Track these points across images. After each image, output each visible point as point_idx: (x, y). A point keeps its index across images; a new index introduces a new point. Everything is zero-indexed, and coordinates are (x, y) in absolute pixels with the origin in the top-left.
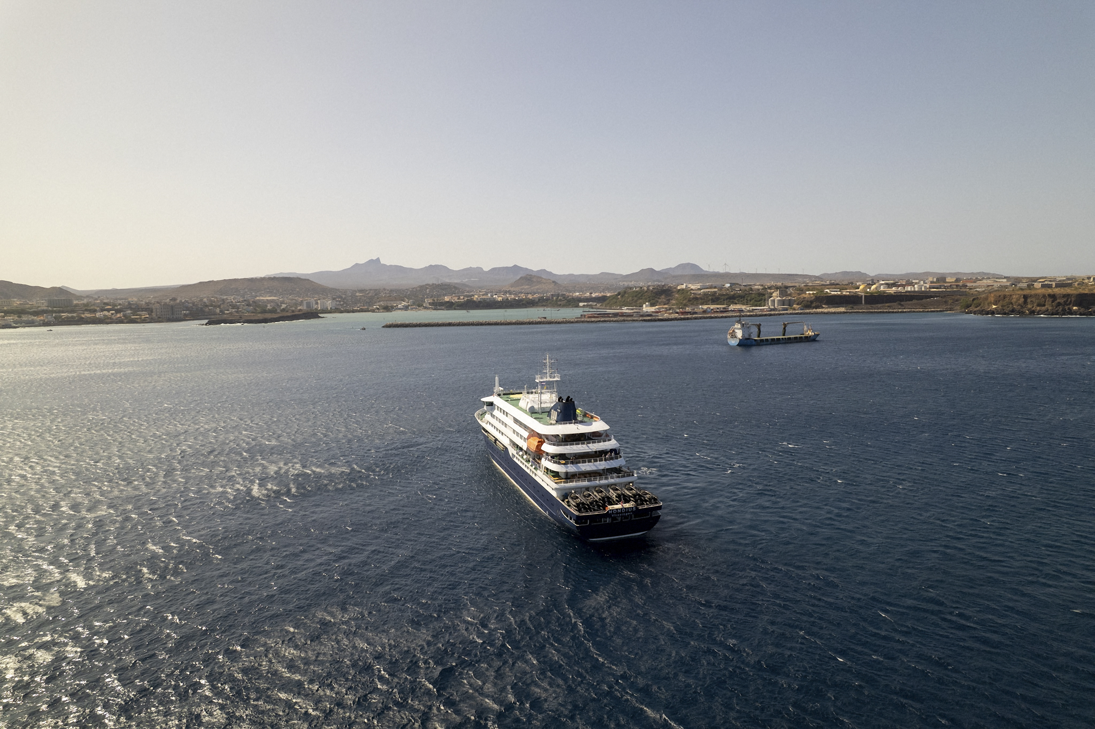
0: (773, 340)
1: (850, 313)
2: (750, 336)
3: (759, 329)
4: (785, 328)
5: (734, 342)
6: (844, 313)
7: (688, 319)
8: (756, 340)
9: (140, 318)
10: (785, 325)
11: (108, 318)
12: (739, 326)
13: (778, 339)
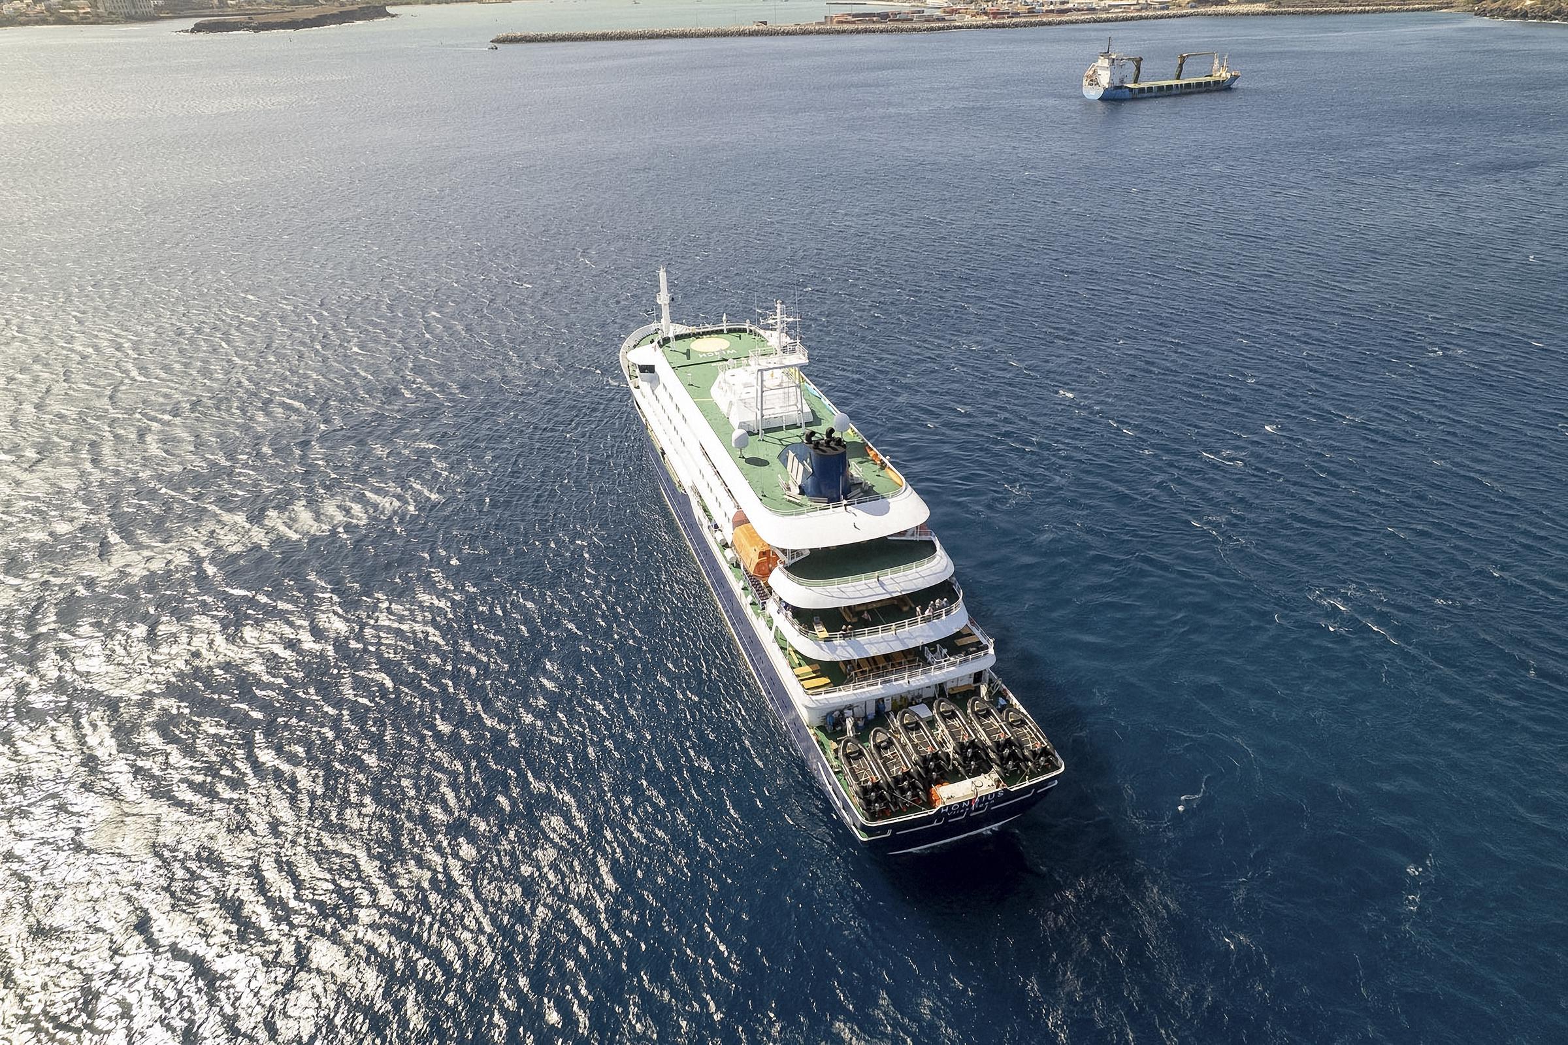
0: (1160, 88)
1: (1274, 14)
2: (1122, 81)
3: (1138, 69)
4: (1181, 66)
5: (1093, 93)
6: (1265, 14)
7: (1004, 26)
8: (1131, 90)
9: (78, 14)
10: (1183, 59)
11: (21, 15)
12: (1105, 63)
13: (1170, 87)
